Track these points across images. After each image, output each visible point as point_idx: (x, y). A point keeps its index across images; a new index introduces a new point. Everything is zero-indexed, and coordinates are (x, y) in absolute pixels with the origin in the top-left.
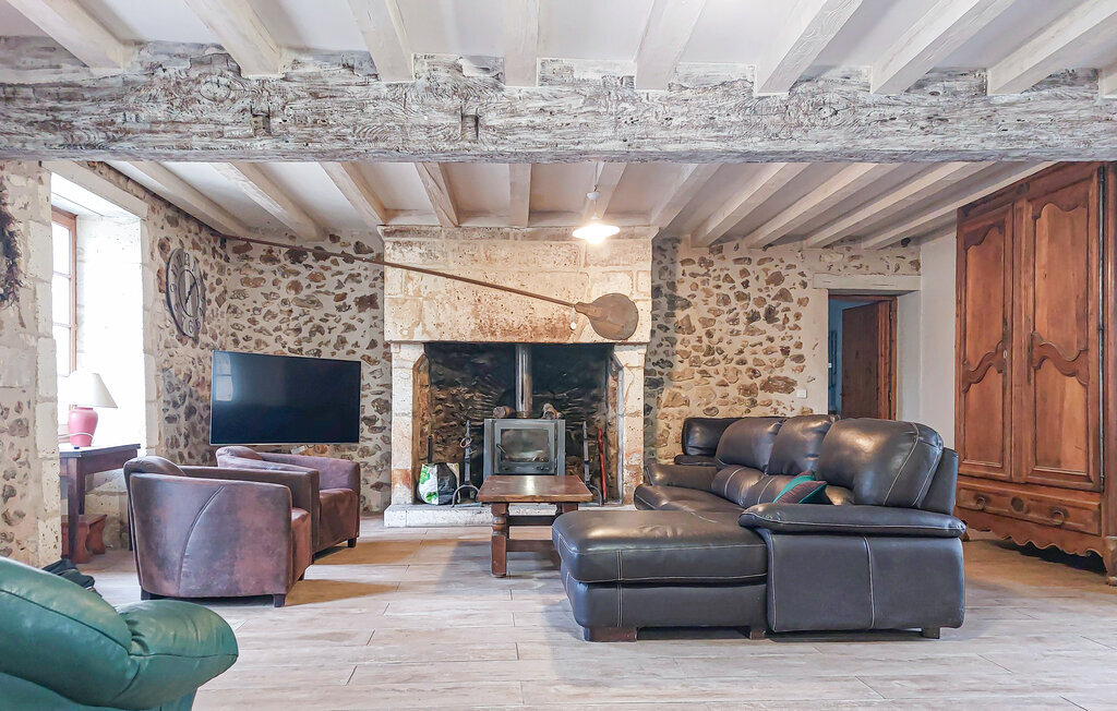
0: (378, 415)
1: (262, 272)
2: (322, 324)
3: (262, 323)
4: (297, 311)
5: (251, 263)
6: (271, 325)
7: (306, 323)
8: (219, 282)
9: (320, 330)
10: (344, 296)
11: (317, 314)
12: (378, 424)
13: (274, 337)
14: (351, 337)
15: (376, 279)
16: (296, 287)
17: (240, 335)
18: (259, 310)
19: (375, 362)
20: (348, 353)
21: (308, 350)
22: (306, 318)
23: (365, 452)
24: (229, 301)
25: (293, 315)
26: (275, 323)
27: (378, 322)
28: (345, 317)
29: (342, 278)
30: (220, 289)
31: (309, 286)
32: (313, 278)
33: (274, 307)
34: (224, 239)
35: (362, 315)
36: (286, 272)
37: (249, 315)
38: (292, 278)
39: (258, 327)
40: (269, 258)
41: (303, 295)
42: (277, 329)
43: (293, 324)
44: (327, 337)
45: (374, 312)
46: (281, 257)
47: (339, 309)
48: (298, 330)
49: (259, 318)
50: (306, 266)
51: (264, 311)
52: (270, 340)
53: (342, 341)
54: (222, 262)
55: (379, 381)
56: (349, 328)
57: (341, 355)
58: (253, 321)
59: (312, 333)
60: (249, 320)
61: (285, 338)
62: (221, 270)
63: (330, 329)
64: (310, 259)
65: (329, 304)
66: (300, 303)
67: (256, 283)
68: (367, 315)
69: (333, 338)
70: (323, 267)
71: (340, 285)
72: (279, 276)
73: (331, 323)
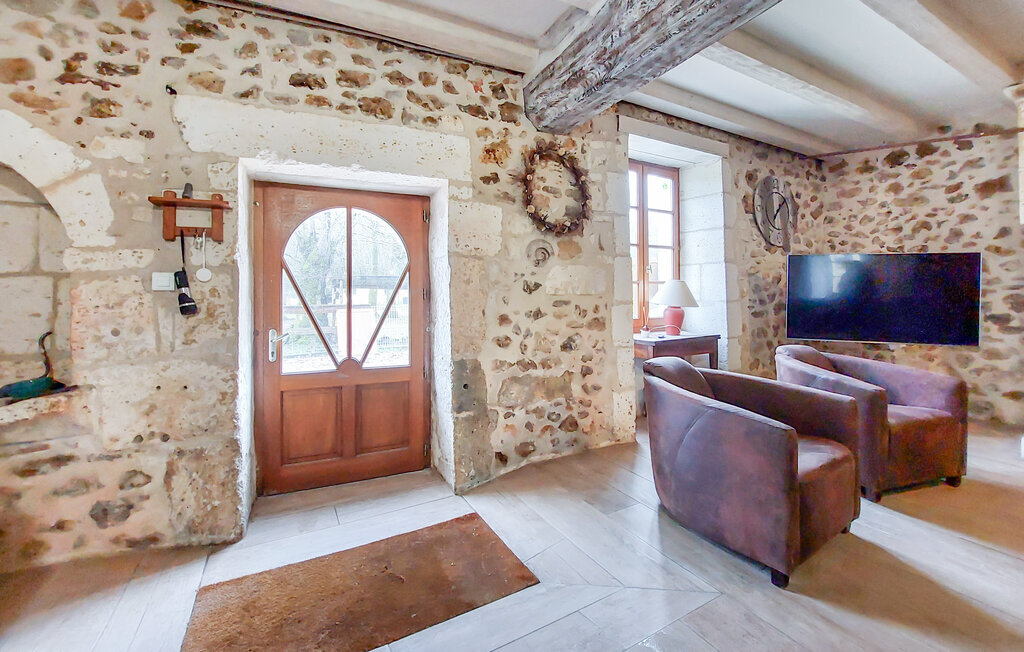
0: (1013, 313)
1: (858, 183)
2: (929, 219)
3: (857, 227)
4: (896, 211)
5: (846, 177)
6: (867, 228)
7: (908, 221)
8: (814, 199)
9: (926, 226)
10: (958, 186)
11: (921, 211)
12: (1014, 323)
13: (870, 239)
14: (969, 229)
15: (1007, 158)
16: (896, 188)
17: (836, 241)
18: (855, 217)
19: (1008, 252)
20: (966, 245)
21: (911, 246)
22: (908, 216)
23: (993, 354)
24: (825, 214)
25: (892, 216)
26: (872, 226)
27: (1010, 206)
28: (961, 208)
29: (955, 168)
30: (814, 205)
31: (911, 185)
32: (917, 176)
33: (871, 211)
34: (819, 162)
35: (987, 202)
36: (883, 177)
37: (845, 222)
38: (892, 181)
39: (854, 232)
40: (867, 168)
41: (903, 195)
42: (873, 232)
43: (892, 225)
44: (934, 231)
45: (1007, 195)
46: (879, 165)
47: (952, 201)
48: (899, 229)
49: (855, 224)
50: (907, 166)
51: (860, 217)
52: (867, 242)
53: (956, 234)
54: (818, 181)
55: (1014, 274)
56: (966, 218)
57: (955, 248)
58: (848, 228)
59: (915, 230)
60: (845, 227)
61: (883, 238)
62: (817, 188)
63: (939, 224)
64: (912, 159)
65: (939, 198)
66: (901, 203)
67: (851, 194)
68: (995, 201)
69: (945, 231)
70: (929, 162)
71: (952, 175)
72: (876, 182)
73: (941, 216)
